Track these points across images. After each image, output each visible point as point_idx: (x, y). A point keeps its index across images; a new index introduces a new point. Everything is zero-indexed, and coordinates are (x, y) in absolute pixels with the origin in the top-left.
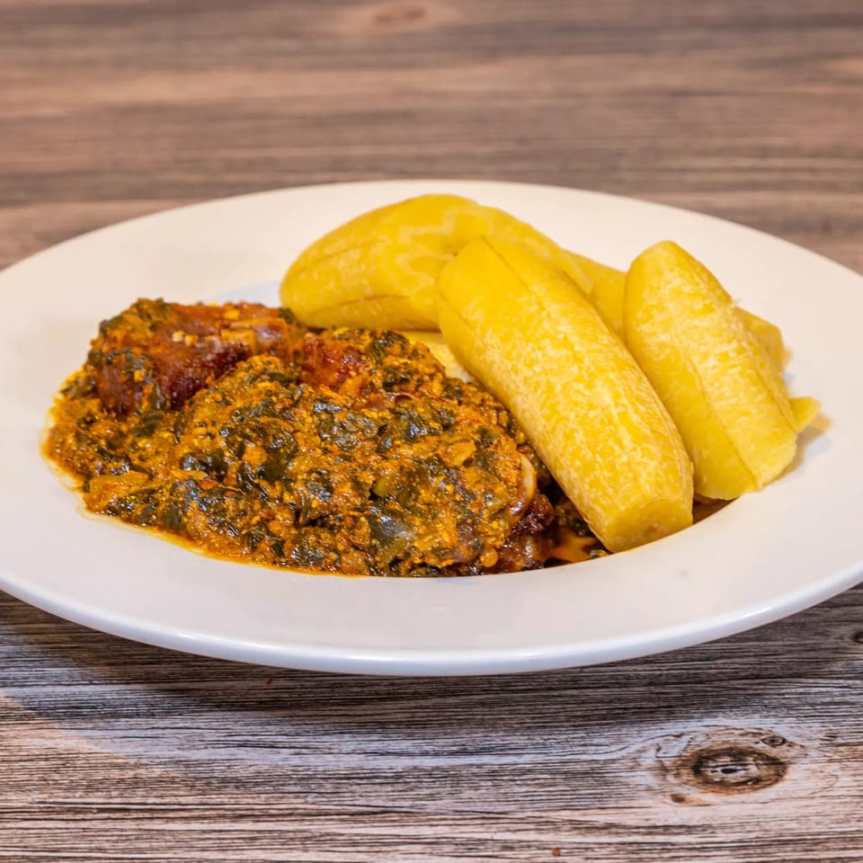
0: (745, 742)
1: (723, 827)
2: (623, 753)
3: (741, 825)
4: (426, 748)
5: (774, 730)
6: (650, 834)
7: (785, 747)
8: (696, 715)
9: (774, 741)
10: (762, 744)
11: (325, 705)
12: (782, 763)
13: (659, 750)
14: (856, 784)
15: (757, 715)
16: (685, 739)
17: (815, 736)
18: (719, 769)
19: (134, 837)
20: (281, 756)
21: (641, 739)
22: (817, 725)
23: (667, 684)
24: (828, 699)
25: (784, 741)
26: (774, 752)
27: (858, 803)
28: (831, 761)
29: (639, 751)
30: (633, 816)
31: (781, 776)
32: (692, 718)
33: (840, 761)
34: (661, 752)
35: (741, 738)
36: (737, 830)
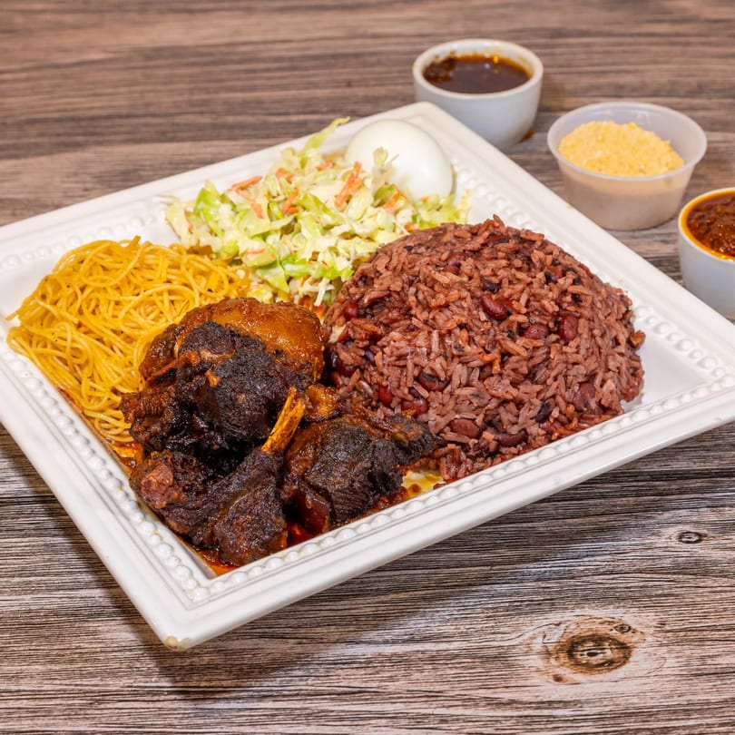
0: (604, 630)
1: (588, 702)
2: (520, 640)
3: (601, 700)
4: (387, 637)
5: (623, 619)
6: (538, 708)
7: (630, 633)
8: (570, 606)
9: (623, 628)
10: (614, 631)
11: (317, 601)
12: (628, 648)
13: (545, 636)
14: (678, 665)
15: (612, 606)
16: (563, 626)
17: (651, 624)
18: (585, 653)
19: (192, 715)
20: (289, 646)
21: (532, 628)
22: (653, 614)
23: (550, 579)
24: (660, 592)
25: (630, 628)
26: (623, 638)
27: (679, 681)
28: (661, 645)
29: (532, 638)
30: (527, 694)
31: (627, 658)
32: (567, 609)
33: (667, 645)
34: (547, 638)
35: (600, 626)
36: (597, 704)
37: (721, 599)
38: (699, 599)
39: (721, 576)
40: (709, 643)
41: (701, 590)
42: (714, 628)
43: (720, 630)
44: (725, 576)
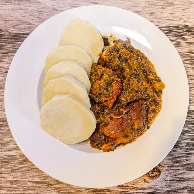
1: (151, 188)
3: (153, 188)
6: (140, 190)
7: (161, 167)
10: (158, 166)
12: (160, 171)
14: (170, 177)
17: (166, 164)
18: (151, 173)
19: (69, 190)
22: (166, 160)
25: (161, 165)
26: (159, 168)
27: (170, 182)
28: (167, 171)
30: (138, 185)
31: (160, 175)
33: (169, 171)
36: (153, 189)
37: (181, 156)
38: (176, 156)
39: (182, 148)
40: (177, 170)
41: (177, 153)
42: (179, 166)
43: (180, 166)
44: (183, 148)
